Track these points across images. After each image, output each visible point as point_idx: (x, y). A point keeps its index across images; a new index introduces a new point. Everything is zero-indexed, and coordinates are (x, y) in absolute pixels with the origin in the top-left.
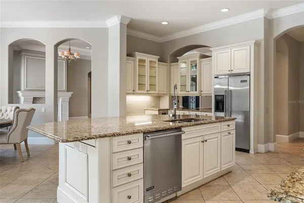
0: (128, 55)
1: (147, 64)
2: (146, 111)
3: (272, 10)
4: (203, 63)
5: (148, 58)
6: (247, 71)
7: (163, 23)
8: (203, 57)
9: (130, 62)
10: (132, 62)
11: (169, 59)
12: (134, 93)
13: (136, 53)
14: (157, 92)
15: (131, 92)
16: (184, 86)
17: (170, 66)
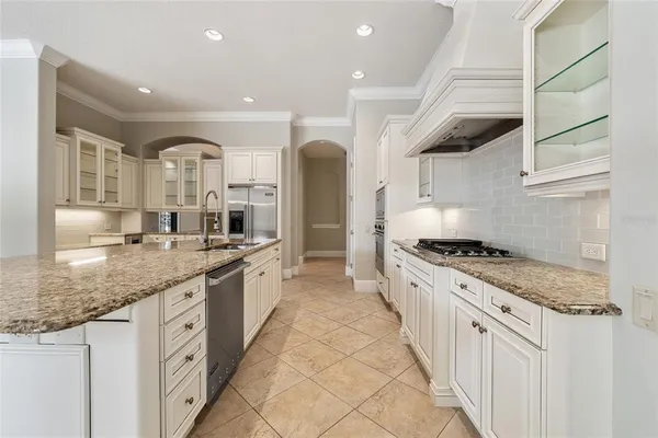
0: (59, 131)
1: (100, 154)
2: (93, 240)
3: (299, 116)
4: (205, 166)
5: (102, 144)
6: (273, 182)
7: (140, 89)
8: (206, 156)
9: (62, 144)
10: (66, 146)
11: (141, 151)
12: (70, 204)
13: (76, 129)
14: (119, 204)
15: (64, 203)
16: (172, 197)
17: (144, 163)
